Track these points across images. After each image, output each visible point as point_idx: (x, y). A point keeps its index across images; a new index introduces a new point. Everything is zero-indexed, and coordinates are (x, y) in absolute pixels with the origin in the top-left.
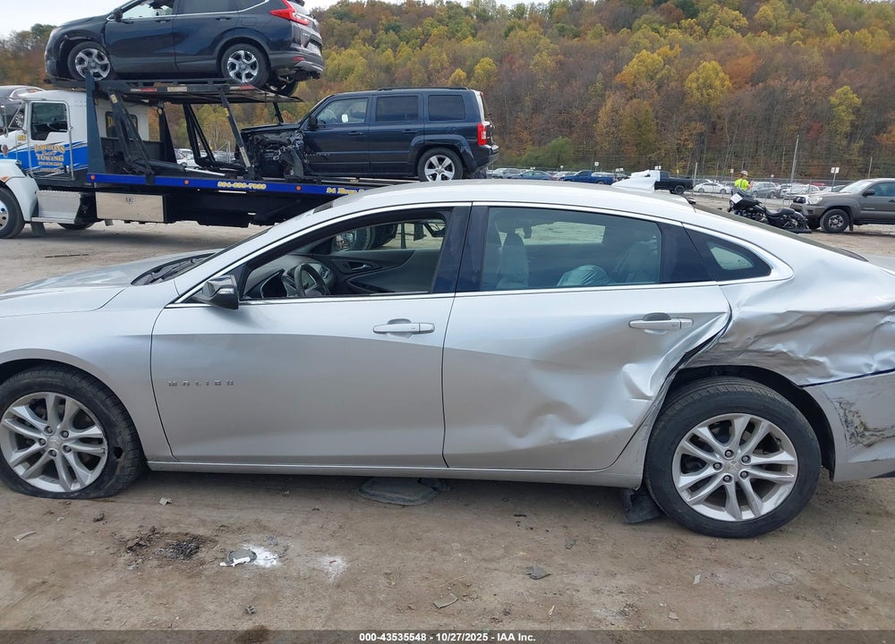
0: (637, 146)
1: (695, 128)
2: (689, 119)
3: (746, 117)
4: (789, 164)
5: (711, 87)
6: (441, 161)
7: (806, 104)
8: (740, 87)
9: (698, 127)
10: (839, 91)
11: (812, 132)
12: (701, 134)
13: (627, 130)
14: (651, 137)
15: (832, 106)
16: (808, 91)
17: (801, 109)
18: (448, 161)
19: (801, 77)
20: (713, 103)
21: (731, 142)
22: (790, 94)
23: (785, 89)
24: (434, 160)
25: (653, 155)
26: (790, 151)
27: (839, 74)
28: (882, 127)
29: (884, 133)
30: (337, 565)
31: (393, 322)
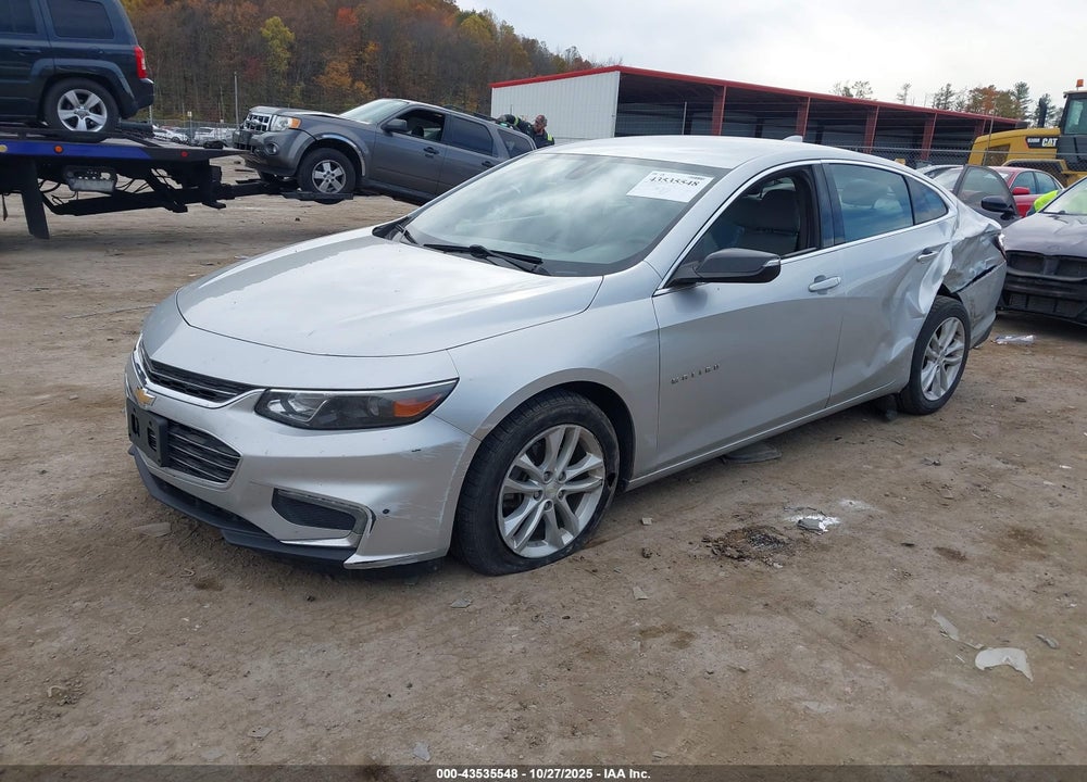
6: (83, 98)
10: (269, 22)
11: (248, 70)
15: (264, 40)
16: (235, 21)
18: (94, 99)
24: (71, 96)
26: (229, 89)
28: (319, 67)
29: (323, 74)
30: (858, 504)
31: (818, 279)
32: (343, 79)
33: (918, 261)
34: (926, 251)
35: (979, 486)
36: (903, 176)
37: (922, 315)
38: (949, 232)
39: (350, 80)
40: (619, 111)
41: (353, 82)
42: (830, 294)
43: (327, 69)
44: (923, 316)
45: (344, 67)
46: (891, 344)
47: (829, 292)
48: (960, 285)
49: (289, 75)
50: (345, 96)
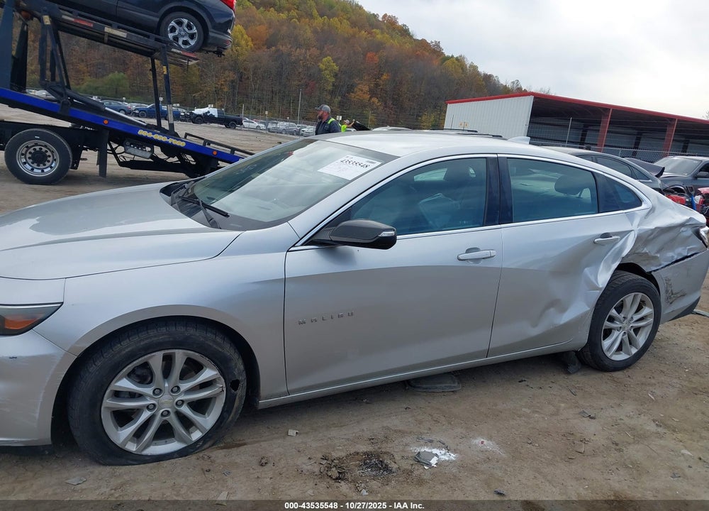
0: (182, 86)
1: (229, 76)
2: (224, 69)
3: (265, 72)
4: (295, 110)
5: (238, 45)
7: (304, 66)
8: (259, 48)
9: (231, 76)
10: (325, 59)
11: (309, 88)
12: (233, 82)
13: (174, 72)
14: (195, 80)
15: (320, 70)
16: (305, 58)
17: (300, 70)
19: (299, 46)
20: (241, 58)
21: (255, 89)
22: (293, 58)
23: (289, 55)
25: (196, 95)
26: (296, 100)
27: (323, 47)
28: (351, 88)
29: (352, 92)
30: (489, 445)
31: (468, 251)
32: (365, 95)
33: (594, 243)
34: (606, 235)
35: (617, 444)
36: (592, 172)
37: (598, 289)
38: (637, 221)
39: (369, 97)
40: (531, 122)
41: (371, 98)
42: (482, 264)
43: (356, 89)
44: (600, 289)
45: (366, 88)
46: (563, 310)
47: (482, 261)
48: (656, 266)
49: (332, 93)
50: (365, 106)
